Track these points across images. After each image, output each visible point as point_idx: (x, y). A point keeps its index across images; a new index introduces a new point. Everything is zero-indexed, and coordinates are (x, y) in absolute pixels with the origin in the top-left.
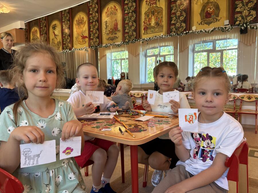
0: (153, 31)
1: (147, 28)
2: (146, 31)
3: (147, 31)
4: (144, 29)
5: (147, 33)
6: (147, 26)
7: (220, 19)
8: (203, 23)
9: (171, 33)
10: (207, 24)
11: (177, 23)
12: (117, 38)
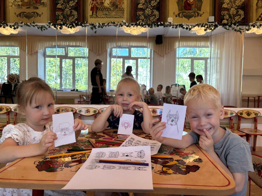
0: (106, 15)
1: (97, 8)
2: (95, 13)
3: (96, 12)
4: (92, 9)
5: (97, 16)
6: (97, 5)
7: (203, 13)
8: (181, 15)
9: (138, 21)
10: (187, 18)
11: (147, 9)
12: (40, 16)
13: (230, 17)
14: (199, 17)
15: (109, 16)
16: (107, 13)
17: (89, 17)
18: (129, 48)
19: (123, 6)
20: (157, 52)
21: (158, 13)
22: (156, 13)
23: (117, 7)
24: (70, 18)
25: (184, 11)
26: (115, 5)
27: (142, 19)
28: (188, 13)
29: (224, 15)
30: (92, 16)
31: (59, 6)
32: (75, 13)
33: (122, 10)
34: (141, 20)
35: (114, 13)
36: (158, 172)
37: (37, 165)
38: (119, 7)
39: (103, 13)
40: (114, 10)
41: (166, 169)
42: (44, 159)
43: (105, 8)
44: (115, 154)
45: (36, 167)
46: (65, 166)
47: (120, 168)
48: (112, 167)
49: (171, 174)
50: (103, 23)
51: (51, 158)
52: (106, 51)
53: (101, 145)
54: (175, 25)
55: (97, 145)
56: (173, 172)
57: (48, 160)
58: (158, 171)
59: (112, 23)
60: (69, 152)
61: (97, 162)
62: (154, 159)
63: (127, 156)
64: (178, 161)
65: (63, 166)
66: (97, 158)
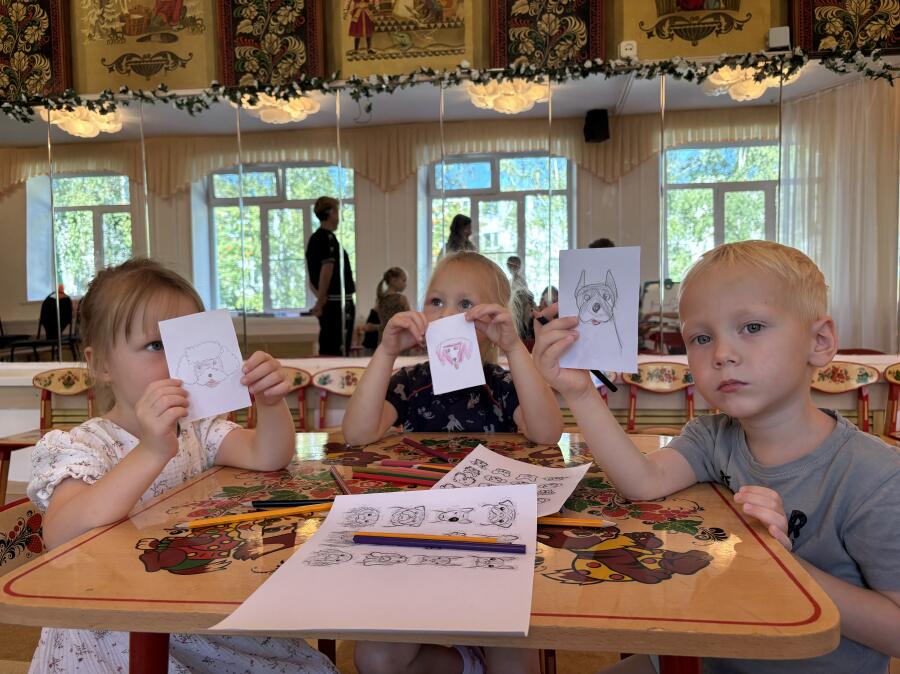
0: (403, 45)
1: (371, 25)
2: (363, 43)
3: (369, 40)
4: (355, 29)
5: (371, 52)
6: (370, 13)
7: (746, 18)
8: (665, 29)
9: (513, 61)
10: (687, 38)
11: (545, 17)
12: (183, 66)
13: (848, 25)
14: (734, 32)
15: (412, 50)
16: (407, 40)
17: (345, 58)
18: (493, 160)
19: (460, 12)
20: (589, 170)
21: (583, 28)
22: (577, 27)
23: (438, 16)
24: (283, 66)
25: (676, 14)
26: (432, 11)
27: (526, 54)
28: (694, 19)
29: (825, 22)
30: (353, 55)
31: (244, 27)
32: (297, 46)
33: (459, 27)
34: (523, 58)
35: (429, 39)
36: (557, 576)
37: (146, 551)
38: (445, 15)
39: (392, 40)
40: (429, 27)
41: (587, 565)
42: (172, 533)
43: (397, 23)
44: (412, 515)
45: (141, 558)
46: (234, 556)
47: (424, 559)
48: (394, 559)
49: (602, 581)
50: (392, 76)
51: (194, 530)
52: (415, 174)
53: (372, 484)
54: (647, 67)
55: (358, 485)
56: (610, 576)
57: (183, 534)
58: (559, 571)
59: (423, 72)
60: (258, 511)
61: (347, 542)
62: (549, 532)
63: (451, 520)
64: (633, 536)
65: (228, 556)
66: (347, 529)
